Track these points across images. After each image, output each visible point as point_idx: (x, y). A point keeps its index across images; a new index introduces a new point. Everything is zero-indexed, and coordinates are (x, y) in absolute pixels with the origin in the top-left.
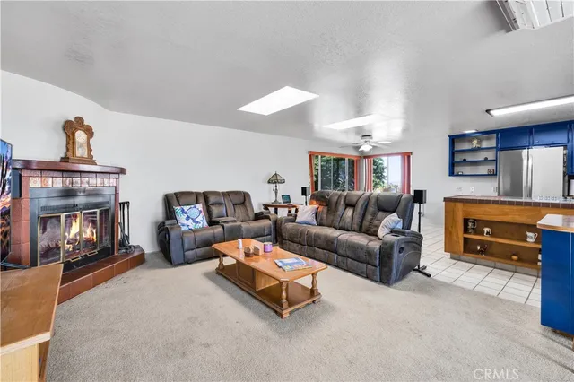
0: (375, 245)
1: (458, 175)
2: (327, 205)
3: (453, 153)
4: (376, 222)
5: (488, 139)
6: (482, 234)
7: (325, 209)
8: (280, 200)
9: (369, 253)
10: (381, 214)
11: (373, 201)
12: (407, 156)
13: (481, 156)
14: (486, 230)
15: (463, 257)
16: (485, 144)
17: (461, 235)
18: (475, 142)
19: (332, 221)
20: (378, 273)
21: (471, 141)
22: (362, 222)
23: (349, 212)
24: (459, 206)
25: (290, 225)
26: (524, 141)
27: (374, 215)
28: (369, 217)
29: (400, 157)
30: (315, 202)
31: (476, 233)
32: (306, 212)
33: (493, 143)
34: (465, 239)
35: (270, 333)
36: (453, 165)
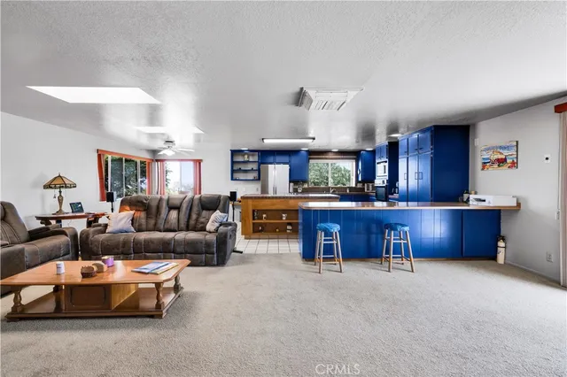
0: (212, 238)
1: (236, 180)
2: (144, 210)
3: (233, 163)
4: (202, 220)
5: (253, 155)
6: (261, 218)
7: (143, 215)
8: (67, 209)
9: (208, 244)
10: (204, 213)
11: (196, 202)
12: (198, 162)
13: (249, 167)
14: (264, 216)
15: (252, 236)
16: (251, 159)
17: (251, 221)
18: (246, 156)
19: (155, 224)
20: (215, 259)
21: (244, 156)
22: (188, 222)
23: (174, 214)
24: (250, 202)
25: (102, 237)
26: (271, 159)
27: (199, 215)
28: (194, 216)
29: (192, 163)
30: (128, 208)
31: (258, 219)
32: (121, 220)
33: (256, 158)
34: (254, 224)
35: (162, 332)
36: (233, 171)
